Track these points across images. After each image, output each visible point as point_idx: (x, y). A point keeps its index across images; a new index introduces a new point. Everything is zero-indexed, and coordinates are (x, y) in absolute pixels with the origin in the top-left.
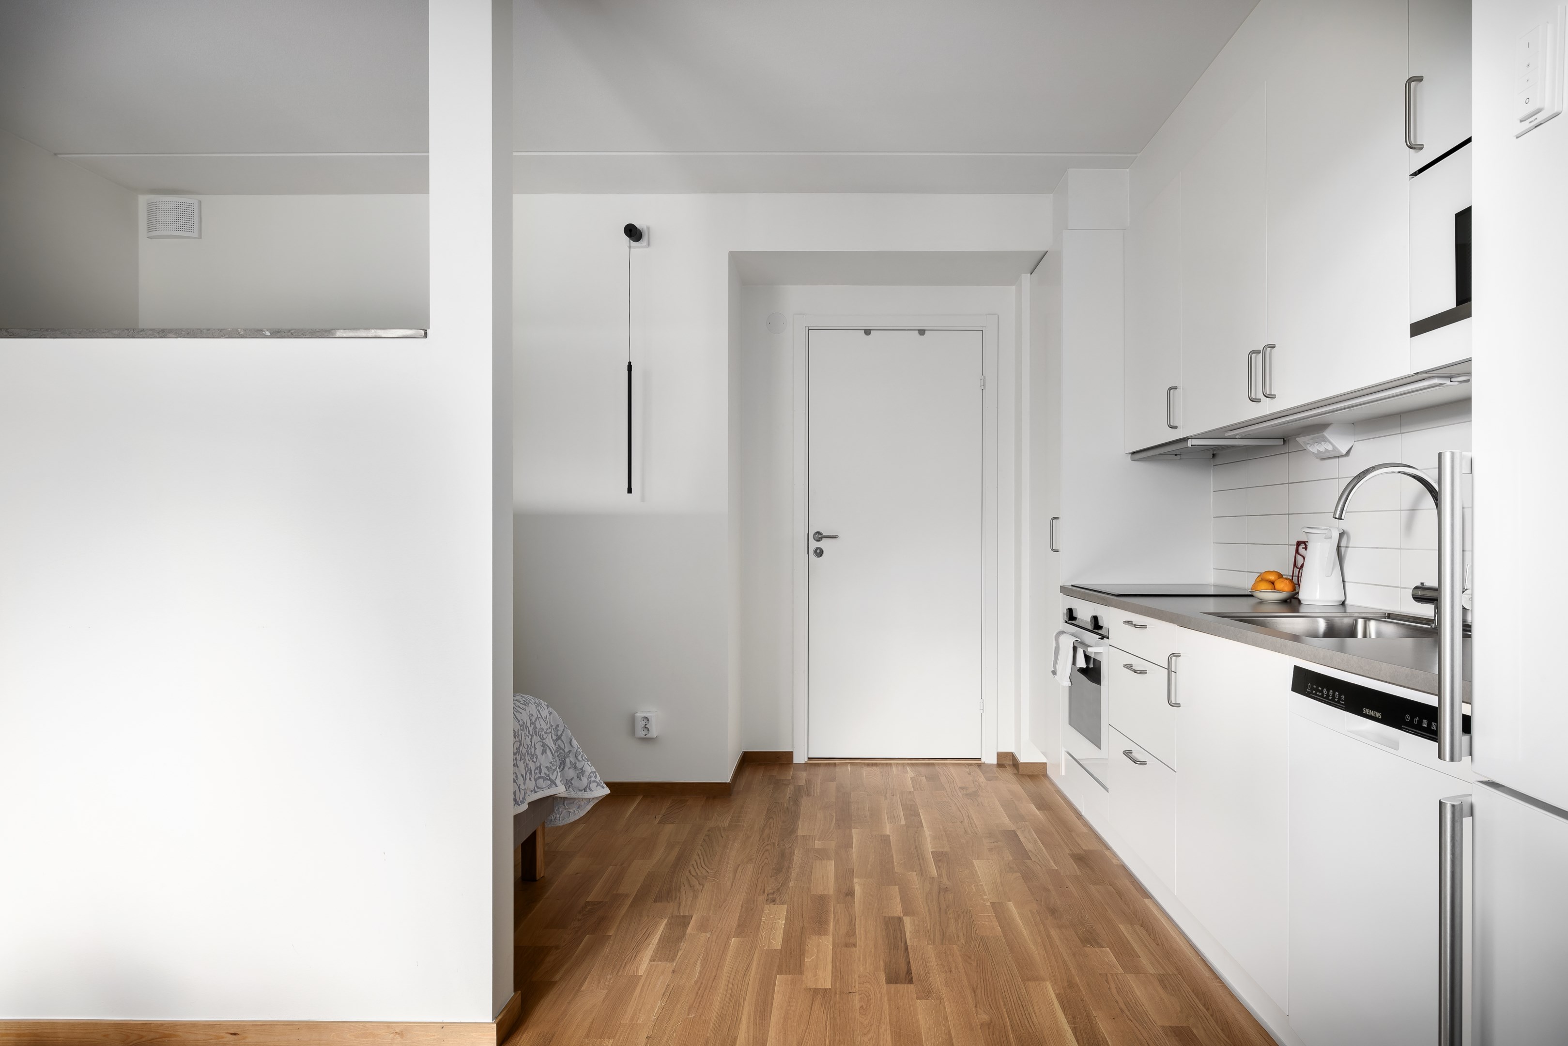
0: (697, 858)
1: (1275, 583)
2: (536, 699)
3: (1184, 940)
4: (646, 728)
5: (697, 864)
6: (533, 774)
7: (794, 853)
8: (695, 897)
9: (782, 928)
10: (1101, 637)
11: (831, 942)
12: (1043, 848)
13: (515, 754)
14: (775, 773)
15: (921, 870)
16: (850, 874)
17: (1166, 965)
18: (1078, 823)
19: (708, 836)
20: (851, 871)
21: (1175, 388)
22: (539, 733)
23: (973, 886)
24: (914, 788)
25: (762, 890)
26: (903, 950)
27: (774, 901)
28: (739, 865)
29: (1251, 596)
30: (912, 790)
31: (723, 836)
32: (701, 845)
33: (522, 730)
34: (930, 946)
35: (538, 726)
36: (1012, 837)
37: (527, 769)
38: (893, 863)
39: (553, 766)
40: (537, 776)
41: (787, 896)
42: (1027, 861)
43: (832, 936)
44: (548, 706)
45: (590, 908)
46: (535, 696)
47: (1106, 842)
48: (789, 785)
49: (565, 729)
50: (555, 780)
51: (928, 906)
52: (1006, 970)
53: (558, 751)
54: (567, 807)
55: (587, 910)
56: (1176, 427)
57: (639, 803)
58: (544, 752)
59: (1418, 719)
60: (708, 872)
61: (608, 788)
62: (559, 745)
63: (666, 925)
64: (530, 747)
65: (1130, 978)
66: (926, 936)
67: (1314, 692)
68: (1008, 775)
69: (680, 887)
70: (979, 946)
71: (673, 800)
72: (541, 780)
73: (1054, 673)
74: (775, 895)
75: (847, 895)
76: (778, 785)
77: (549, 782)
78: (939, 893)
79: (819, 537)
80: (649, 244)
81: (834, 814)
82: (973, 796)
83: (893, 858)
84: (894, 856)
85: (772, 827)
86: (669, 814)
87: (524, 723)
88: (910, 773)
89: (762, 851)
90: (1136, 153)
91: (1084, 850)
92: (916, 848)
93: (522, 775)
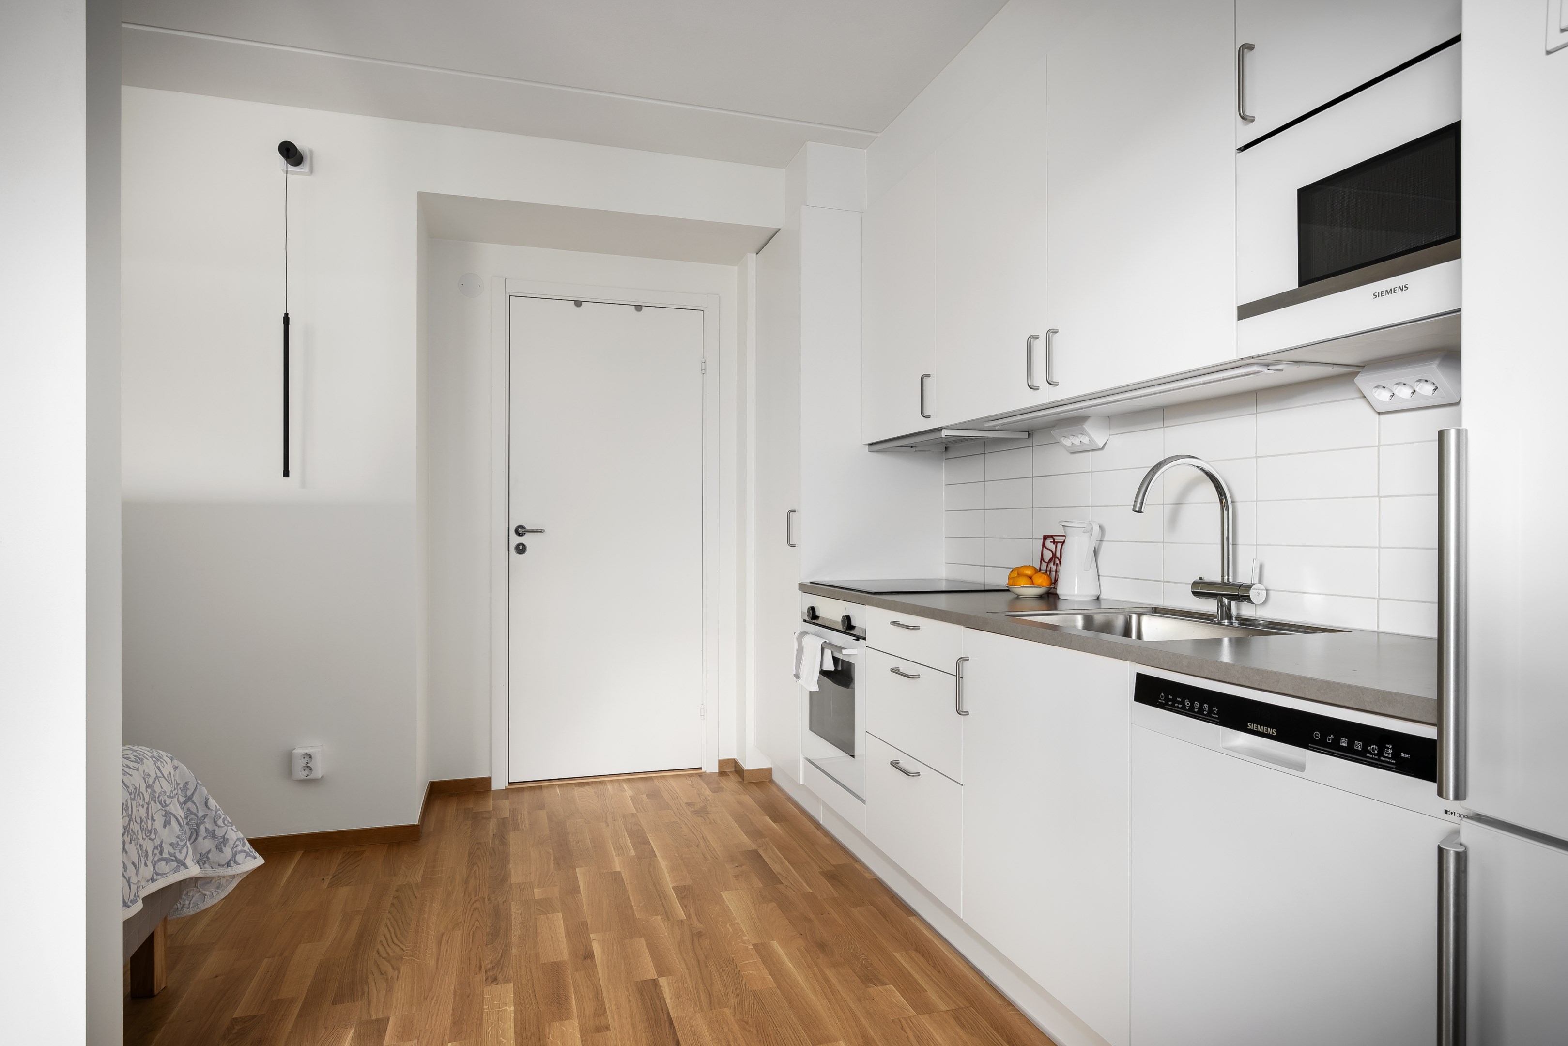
0: (386, 930)
1: (1033, 578)
2: (154, 750)
3: (963, 962)
4: (308, 767)
5: (386, 939)
6: (150, 856)
7: (511, 909)
8: (390, 989)
9: (512, 1018)
10: (855, 638)
11: (577, 1029)
12: (791, 868)
13: (123, 835)
14: (471, 805)
15: (666, 913)
16: (583, 928)
17: (955, 997)
18: (819, 833)
19: (396, 898)
20: (584, 925)
21: (929, 376)
22: (158, 798)
23: (728, 926)
24: (636, 809)
25: (478, 966)
26: (667, 1024)
27: (495, 980)
28: (443, 934)
29: (1008, 590)
30: (635, 811)
31: (417, 896)
32: (389, 912)
33: (132, 799)
34: (698, 1015)
35: (157, 789)
36: (755, 857)
37: (140, 852)
38: (631, 907)
39: (181, 840)
40: (156, 859)
41: (511, 970)
42: (778, 886)
43: (576, 1019)
44: (172, 759)
45: (240, 1027)
46: (151, 745)
47: (852, 853)
48: (490, 818)
49: (198, 786)
50: (185, 859)
51: (685, 960)
52: (791, 1033)
53: (188, 817)
54: (201, 889)
55: (234, 1031)
56: (929, 417)
57: (299, 862)
58: (167, 823)
59: (1332, 737)
60: (402, 949)
61: (261, 858)
62: (188, 810)
63: (354, 1037)
64: (145, 820)
65: (924, 1019)
66: (690, 1001)
67: (1170, 703)
68: (731, 783)
69: (367, 978)
70: (754, 1005)
71: (344, 853)
72: (163, 863)
73: (797, 676)
74: (495, 972)
75: (585, 958)
76: (477, 819)
77: (175, 864)
78: (693, 940)
79: (520, 531)
80: (312, 171)
81: (551, 851)
82: (702, 812)
83: (631, 901)
84: (631, 898)
85: (477, 876)
86: (341, 872)
87: (135, 789)
88: (628, 791)
89: (470, 910)
90: (877, 132)
91: (834, 866)
92: (654, 884)
93: (133, 863)
